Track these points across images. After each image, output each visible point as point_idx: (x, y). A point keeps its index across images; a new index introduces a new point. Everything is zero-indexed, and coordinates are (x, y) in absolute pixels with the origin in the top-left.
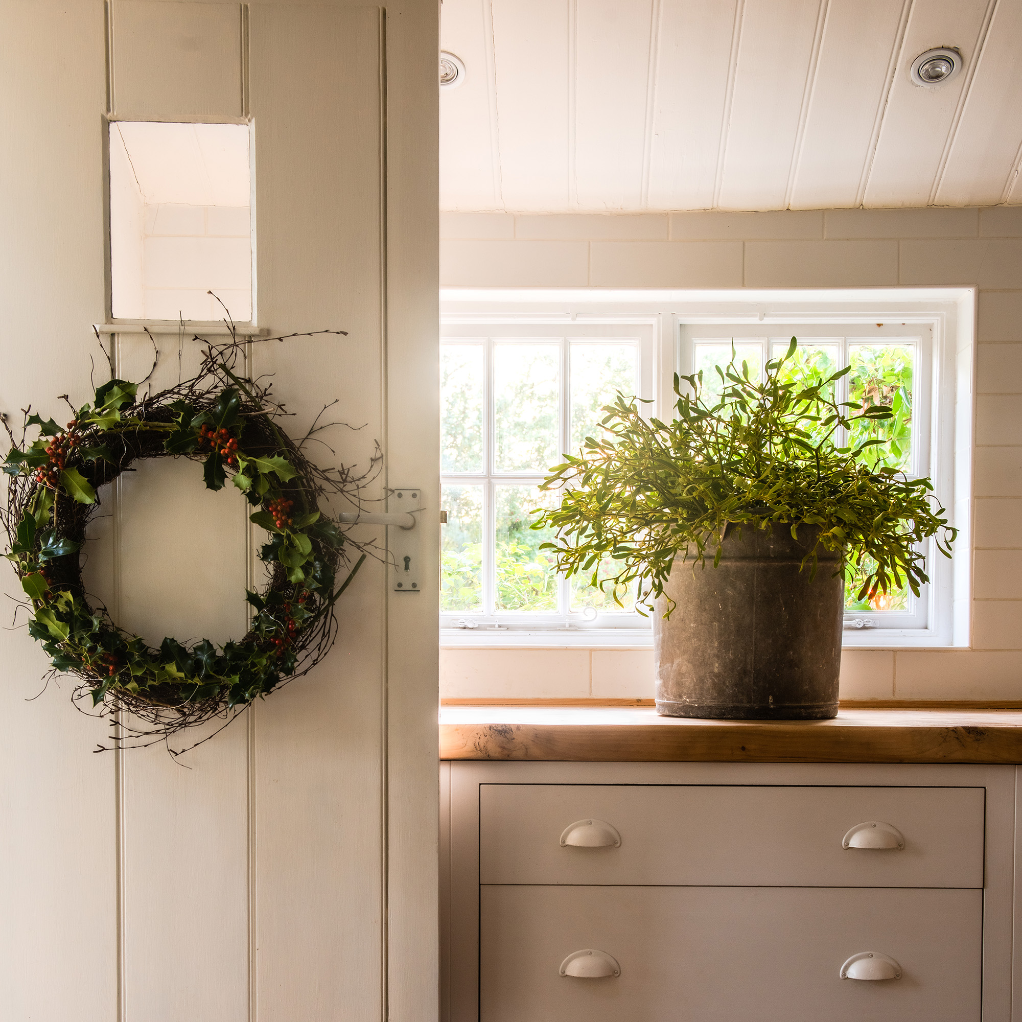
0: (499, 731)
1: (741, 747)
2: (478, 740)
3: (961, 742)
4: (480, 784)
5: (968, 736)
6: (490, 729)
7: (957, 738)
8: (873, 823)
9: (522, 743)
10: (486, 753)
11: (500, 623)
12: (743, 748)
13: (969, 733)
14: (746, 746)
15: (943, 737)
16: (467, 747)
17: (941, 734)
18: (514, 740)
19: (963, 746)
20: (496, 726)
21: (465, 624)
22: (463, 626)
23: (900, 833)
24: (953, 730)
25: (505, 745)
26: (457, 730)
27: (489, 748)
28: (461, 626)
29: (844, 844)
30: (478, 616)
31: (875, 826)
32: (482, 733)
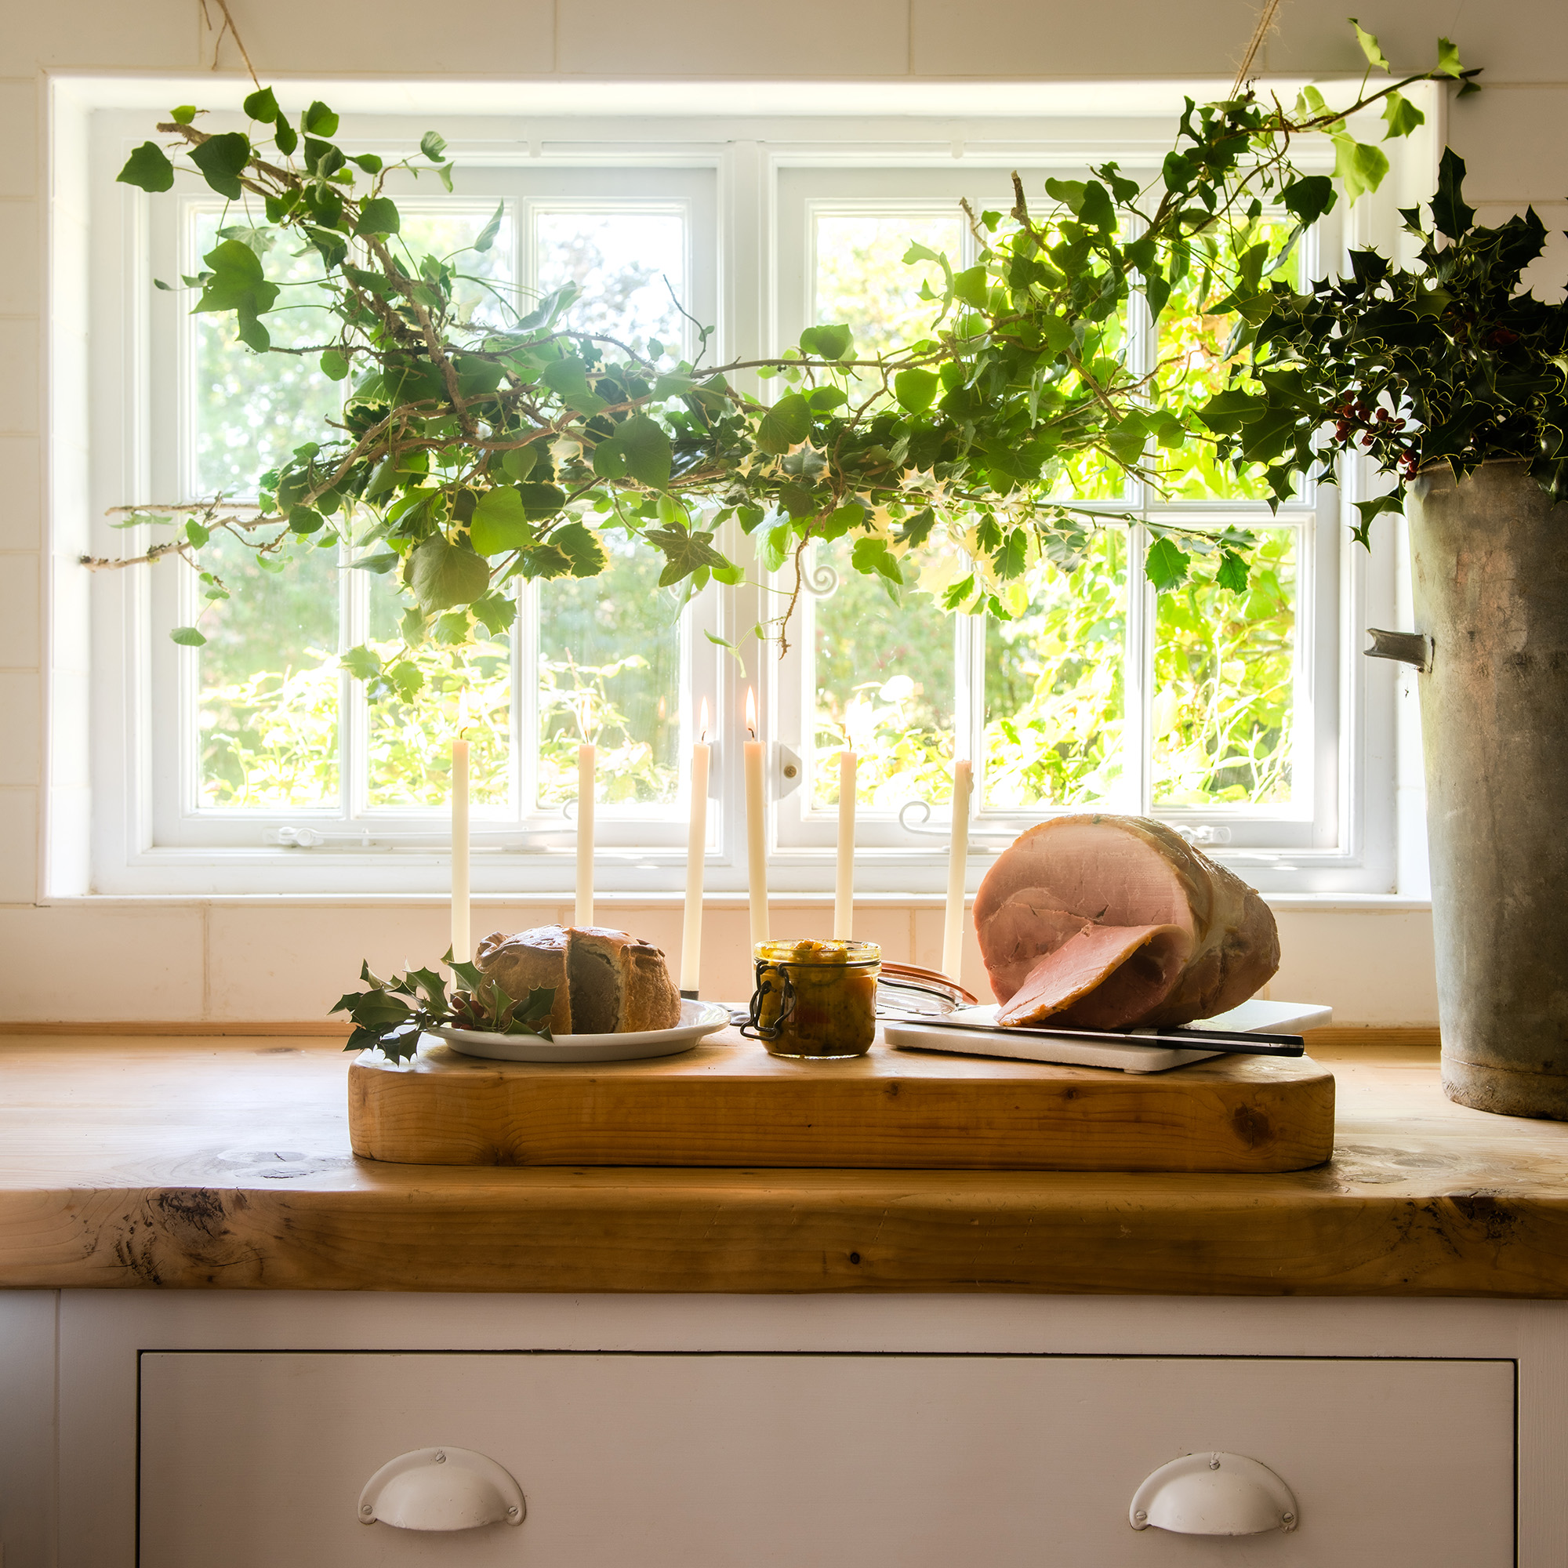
0: (188, 1210)
1: (848, 1252)
2: (127, 1236)
3: (1448, 1240)
4: (140, 1352)
5: (1469, 1226)
6: (161, 1205)
7: (1439, 1231)
8: (1212, 1456)
9: (247, 1245)
10: (149, 1272)
11: (376, 836)
12: (855, 1258)
13: (1471, 1216)
14: (862, 1251)
15: (1400, 1227)
16: (95, 1254)
17: (1395, 1219)
18: (225, 1237)
19: (1456, 1250)
20: (176, 1197)
21: (294, 837)
22: (290, 843)
23: (1288, 1488)
24: (1427, 1209)
25: (200, 1251)
26: (69, 1207)
27: (157, 1259)
28: (284, 843)
29: (1135, 1517)
30: (326, 817)
31: (1217, 1465)
32: (137, 1216)
